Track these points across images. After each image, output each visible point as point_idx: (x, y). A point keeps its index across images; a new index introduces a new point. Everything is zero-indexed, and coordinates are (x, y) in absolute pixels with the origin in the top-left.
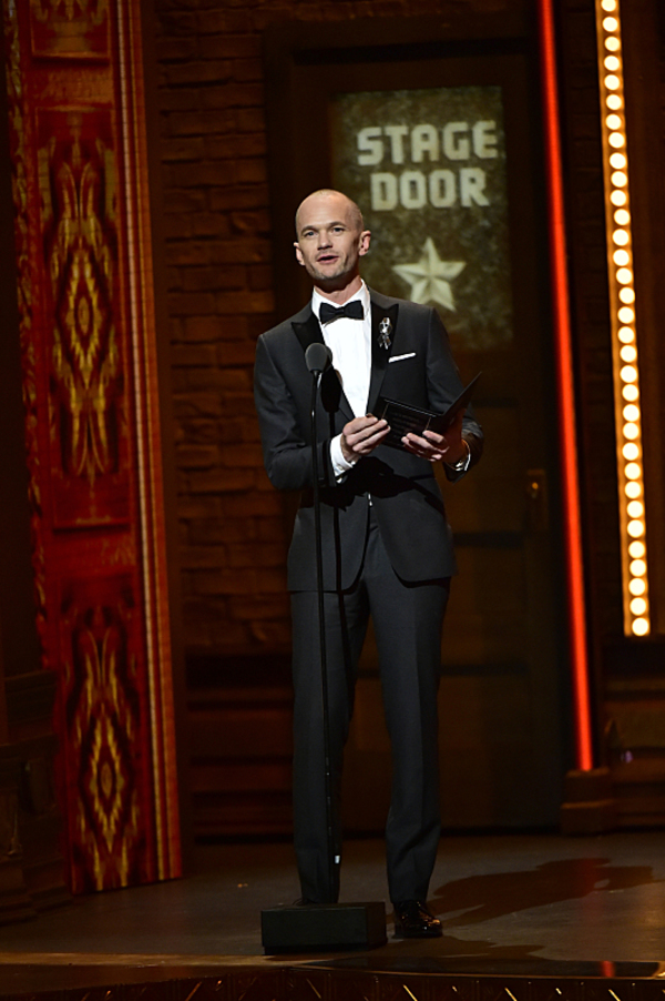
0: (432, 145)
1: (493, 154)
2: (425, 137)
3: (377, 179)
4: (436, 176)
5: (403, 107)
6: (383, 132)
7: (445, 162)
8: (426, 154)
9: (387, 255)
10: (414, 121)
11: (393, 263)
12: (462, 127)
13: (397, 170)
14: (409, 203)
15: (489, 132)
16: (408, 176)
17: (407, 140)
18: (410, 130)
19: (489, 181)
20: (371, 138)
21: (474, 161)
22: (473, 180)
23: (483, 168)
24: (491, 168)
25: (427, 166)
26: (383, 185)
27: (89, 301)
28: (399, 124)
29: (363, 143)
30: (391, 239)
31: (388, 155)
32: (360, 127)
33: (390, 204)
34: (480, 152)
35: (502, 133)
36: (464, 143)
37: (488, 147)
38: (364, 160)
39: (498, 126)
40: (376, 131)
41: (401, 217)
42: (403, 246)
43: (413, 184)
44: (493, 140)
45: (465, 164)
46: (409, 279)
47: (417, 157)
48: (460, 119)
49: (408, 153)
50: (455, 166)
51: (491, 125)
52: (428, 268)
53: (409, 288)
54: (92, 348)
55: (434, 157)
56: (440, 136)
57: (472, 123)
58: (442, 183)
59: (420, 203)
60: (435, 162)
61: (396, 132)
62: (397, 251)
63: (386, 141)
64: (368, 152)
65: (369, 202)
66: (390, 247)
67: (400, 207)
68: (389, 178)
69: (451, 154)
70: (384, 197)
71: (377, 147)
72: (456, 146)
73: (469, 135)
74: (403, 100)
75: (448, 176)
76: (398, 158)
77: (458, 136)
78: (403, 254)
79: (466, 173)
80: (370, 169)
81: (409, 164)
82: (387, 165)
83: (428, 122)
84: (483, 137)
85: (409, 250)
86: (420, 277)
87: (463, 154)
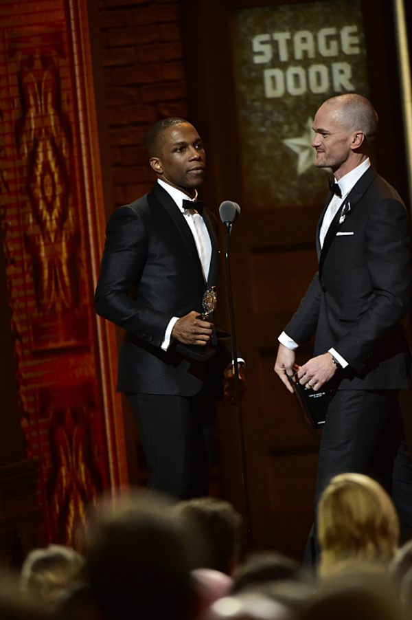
0: (309, 46)
1: (356, 51)
2: (304, 40)
3: (268, 73)
4: (314, 69)
5: (286, 18)
6: (272, 37)
7: (319, 59)
8: (305, 53)
9: (278, 132)
10: (294, 27)
11: (284, 138)
12: (332, 31)
13: (284, 67)
14: (293, 91)
15: (352, 34)
16: (292, 71)
17: (290, 43)
18: (292, 36)
19: (354, 72)
20: (263, 43)
21: (341, 57)
22: (342, 72)
23: (349, 62)
24: (355, 61)
25: (306, 62)
26: (273, 78)
27: (52, 175)
28: (284, 31)
29: (257, 47)
30: (281, 119)
31: (276, 55)
32: (254, 34)
33: (279, 92)
34: (347, 49)
35: (363, 35)
36: (334, 44)
37: (352, 45)
38: (258, 60)
39: (359, 29)
40: (266, 37)
41: (288, 102)
42: (290, 124)
43: (296, 76)
44: (356, 40)
45: (335, 59)
46: (296, 150)
47: (299, 55)
48: (330, 26)
49: (291, 53)
50: (328, 61)
51: (354, 29)
52: (310, 140)
53: (296, 156)
54: (55, 212)
55: (311, 55)
56: (316, 39)
57: (339, 28)
58: (318, 75)
59: (301, 91)
60: (312, 59)
61: (282, 37)
62: (286, 128)
63: (275, 44)
64: (261, 53)
65: (263, 91)
66: (280, 125)
67: (287, 94)
68: (278, 73)
69: (324, 52)
70: (274, 87)
71: (267, 49)
72: (328, 46)
73: (337, 37)
74: (286, 12)
75: (323, 69)
76: (284, 56)
77: (329, 38)
78: (291, 131)
79: (337, 67)
80: (263, 67)
81: (292, 61)
82: (275, 62)
83: (305, 28)
84: (349, 38)
85: (295, 127)
86: (304, 148)
87: (333, 51)
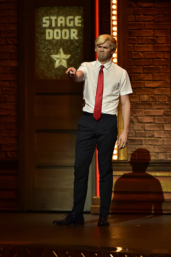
0: (63, 22)
1: (80, 25)
2: (61, 20)
3: (47, 31)
4: (64, 31)
5: (56, 11)
6: (50, 18)
7: (66, 27)
8: (61, 24)
9: (49, 52)
10: (58, 15)
11: (51, 54)
12: (72, 17)
13: (53, 29)
14: (56, 38)
15: (79, 19)
16: (56, 30)
17: (56, 20)
18: (57, 18)
19: (78, 33)
20: (46, 20)
21: (74, 27)
22: (74, 32)
23: (77, 29)
24: (79, 29)
25: (61, 28)
26: (49, 32)
28: (55, 16)
29: (44, 21)
30: (51, 47)
31: (51, 24)
32: (43, 16)
33: (51, 38)
34: (76, 25)
35: (83, 20)
36: (72, 22)
37: (79, 23)
38: (44, 25)
39: (81, 17)
40: (48, 18)
41: (54, 41)
43: (57, 32)
44: (80, 21)
45: (72, 28)
46: (55, 59)
47: (59, 25)
48: (71, 16)
49: (56, 24)
50: (69, 28)
51: (80, 17)
52: (60, 56)
53: (55, 61)
55: (64, 25)
56: (66, 20)
57: (75, 17)
59: (59, 38)
60: (64, 27)
61: (53, 18)
62: (52, 51)
63: (51, 20)
64: (45, 23)
65: (45, 37)
66: (50, 50)
67: (53, 39)
68: (51, 31)
69: (68, 25)
70: (49, 36)
71: (48, 22)
72: (70, 23)
73: (74, 20)
74: (56, 9)
75: (67, 31)
76: (54, 25)
77: (70, 20)
78: (54, 52)
79: (72, 30)
80: (46, 28)
81: (56, 27)
82: (50, 27)
83: (62, 16)
84: (77, 20)
85: (55, 51)
86: (58, 59)
87: (72, 25)
